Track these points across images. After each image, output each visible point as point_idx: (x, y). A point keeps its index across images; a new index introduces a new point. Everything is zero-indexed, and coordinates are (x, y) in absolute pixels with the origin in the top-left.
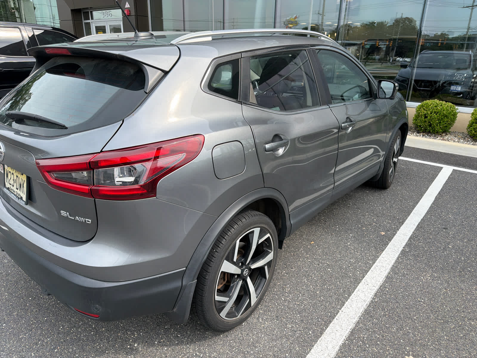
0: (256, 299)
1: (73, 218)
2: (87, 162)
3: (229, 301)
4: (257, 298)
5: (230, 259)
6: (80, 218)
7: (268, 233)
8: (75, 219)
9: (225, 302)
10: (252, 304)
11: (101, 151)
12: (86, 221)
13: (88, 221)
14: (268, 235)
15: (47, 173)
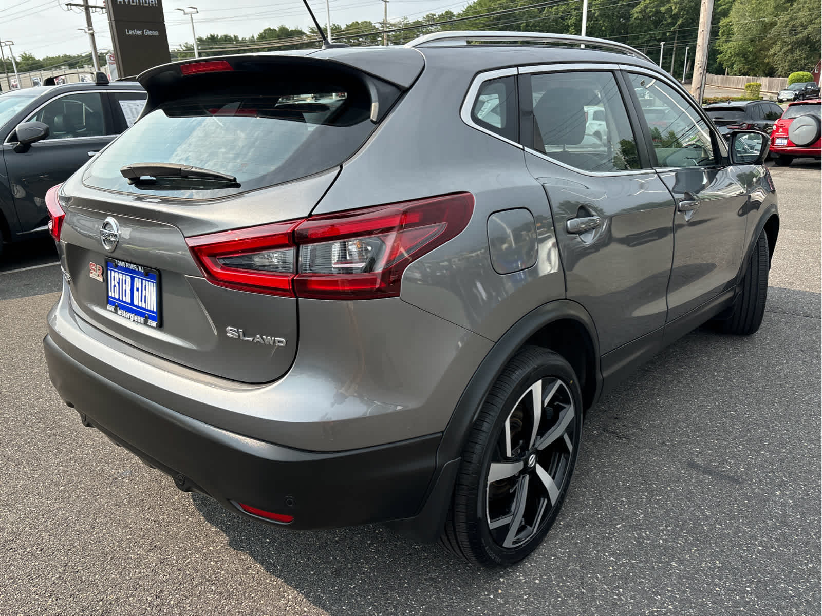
0: (559, 492)
1: (251, 339)
2: (289, 231)
3: (513, 520)
4: (559, 490)
5: (500, 457)
6: (264, 337)
7: (557, 380)
8: (253, 340)
9: (508, 525)
10: (553, 502)
11: (310, 215)
12: (277, 342)
13: (279, 342)
14: (559, 382)
15: (207, 257)
